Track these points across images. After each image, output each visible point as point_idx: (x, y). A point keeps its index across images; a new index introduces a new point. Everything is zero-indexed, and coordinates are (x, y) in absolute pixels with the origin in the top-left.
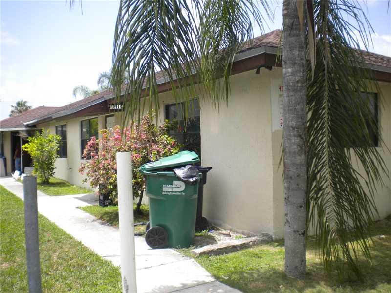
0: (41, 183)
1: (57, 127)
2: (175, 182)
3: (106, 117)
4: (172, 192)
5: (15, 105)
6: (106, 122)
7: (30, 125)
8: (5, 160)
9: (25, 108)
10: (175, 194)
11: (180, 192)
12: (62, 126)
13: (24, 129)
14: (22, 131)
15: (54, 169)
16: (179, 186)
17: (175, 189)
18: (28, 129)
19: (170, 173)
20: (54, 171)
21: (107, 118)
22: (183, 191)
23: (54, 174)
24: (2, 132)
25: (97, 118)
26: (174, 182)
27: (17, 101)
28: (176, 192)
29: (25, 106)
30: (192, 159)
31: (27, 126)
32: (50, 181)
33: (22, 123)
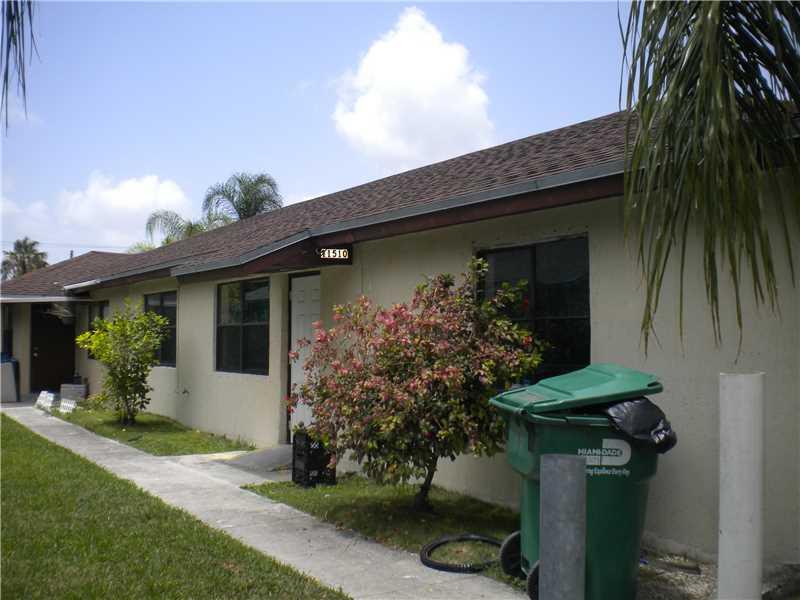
0: (119, 422)
1: (146, 297)
2: (607, 443)
3: (291, 277)
4: (600, 467)
5: (12, 249)
6: (290, 289)
7: (77, 292)
8: (17, 367)
9: (32, 256)
10: (607, 472)
11: (617, 468)
12: (163, 296)
13: (64, 299)
14: (60, 303)
15: (147, 391)
16: (617, 453)
17: (606, 461)
18: (71, 299)
19: (597, 420)
20: (147, 395)
21: (295, 281)
22: (626, 466)
23: (148, 403)
24: (5, 305)
25: (267, 278)
26: (605, 441)
27: (14, 240)
28: (608, 467)
29: (33, 252)
30: (649, 385)
31: (71, 293)
32: (138, 417)
33: (58, 286)
